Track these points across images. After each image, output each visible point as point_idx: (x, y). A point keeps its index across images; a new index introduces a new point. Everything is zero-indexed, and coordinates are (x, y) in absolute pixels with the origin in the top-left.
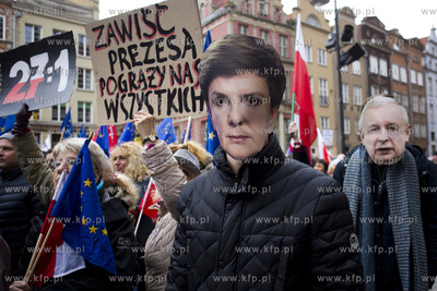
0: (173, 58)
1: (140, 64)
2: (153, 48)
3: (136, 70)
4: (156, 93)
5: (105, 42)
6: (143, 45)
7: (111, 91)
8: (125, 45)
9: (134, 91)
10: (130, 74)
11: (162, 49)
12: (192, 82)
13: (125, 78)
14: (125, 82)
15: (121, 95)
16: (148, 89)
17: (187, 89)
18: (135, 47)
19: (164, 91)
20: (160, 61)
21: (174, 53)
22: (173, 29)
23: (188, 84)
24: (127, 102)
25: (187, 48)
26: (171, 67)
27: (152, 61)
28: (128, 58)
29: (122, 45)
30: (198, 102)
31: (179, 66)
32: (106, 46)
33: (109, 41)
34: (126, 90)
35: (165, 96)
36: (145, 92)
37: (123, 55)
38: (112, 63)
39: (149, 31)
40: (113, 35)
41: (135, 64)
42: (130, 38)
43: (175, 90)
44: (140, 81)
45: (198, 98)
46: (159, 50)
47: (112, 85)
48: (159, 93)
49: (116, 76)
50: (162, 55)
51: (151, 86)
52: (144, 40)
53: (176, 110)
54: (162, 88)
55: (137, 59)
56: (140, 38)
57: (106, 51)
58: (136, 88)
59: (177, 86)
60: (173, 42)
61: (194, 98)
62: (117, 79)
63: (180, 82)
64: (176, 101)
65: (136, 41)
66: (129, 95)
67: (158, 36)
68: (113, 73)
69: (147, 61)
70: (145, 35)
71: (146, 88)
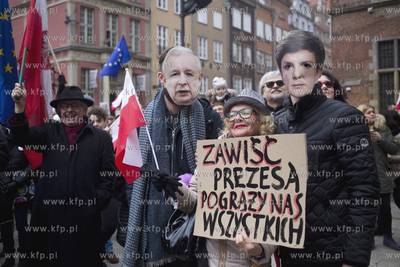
0: (276, 188)
1: (243, 186)
2: (258, 174)
3: (238, 191)
4: (255, 216)
5: (214, 160)
6: (248, 169)
7: (212, 205)
8: (232, 166)
9: (233, 210)
10: (233, 193)
11: (266, 177)
12: (291, 213)
13: (227, 196)
14: (225, 200)
15: (220, 211)
16: (248, 211)
17: (285, 220)
18: (240, 169)
19: (263, 216)
20: (263, 187)
21: (278, 183)
22: (279, 161)
23: (287, 215)
24: (226, 218)
25: (290, 181)
26: (273, 196)
27: (255, 186)
28: (233, 179)
29: (228, 165)
30: (295, 235)
31: (281, 196)
32: (213, 162)
33: (217, 160)
34: (226, 207)
35: (262, 222)
36: (244, 213)
37: (228, 175)
38: (216, 180)
39: (256, 158)
40: (222, 155)
41: (238, 185)
42: (237, 161)
43: (273, 218)
44: (241, 202)
45: (295, 231)
46: (263, 177)
47: (213, 200)
48: (258, 217)
49: (218, 193)
50: (265, 183)
51: (250, 209)
52: (250, 165)
53: (272, 238)
54: (261, 213)
55: (241, 181)
56: (247, 162)
57: (212, 168)
58: (236, 208)
59: (276, 214)
60: (277, 172)
61: (292, 230)
62: (218, 195)
63: (279, 211)
64: (273, 229)
65: (242, 164)
66: (228, 213)
67: (264, 164)
68: (216, 189)
69: (250, 185)
70: (252, 161)
71: (245, 209)
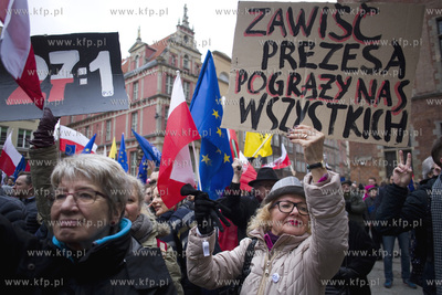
1: (313, 66)
2: (340, 52)
3: (305, 73)
4: (329, 106)
5: (266, 29)
6: (323, 45)
7: (255, 88)
8: (296, 40)
9: (293, 96)
10: (292, 76)
11: (353, 57)
12: (389, 104)
13: (284, 77)
14: (281, 83)
15: (270, 97)
16: (318, 99)
17: (379, 113)
18: (313, 46)
19: (343, 107)
20: (344, 68)
21: (371, 65)
22: (378, 38)
23: (382, 105)
24: (279, 109)
25: (391, 64)
26: (361, 81)
27: (335, 67)
28: (296, 56)
29: (290, 38)
30: (394, 132)
31: (374, 82)
32: (264, 33)
33: (271, 30)
34: (280, 93)
35: (342, 115)
36: (312, 102)
37: (288, 51)
38: (266, 56)
39: (340, 32)
40: (281, 24)
41: (303, 64)
42: (307, 32)
43: (360, 110)
44: (307, 87)
45: (395, 126)
46: (347, 57)
47: (258, 83)
48: (335, 108)
49: (269, 73)
50: (350, 64)
51: (322, 96)
52: (328, 40)
53: (358, 134)
54: (341, 102)
55: (309, 60)
56: (323, 35)
57: (262, 40)
58: (298, 94)
59: (364, 103)
60: (372, 52)
61: (389, 126)
62: (268, 77)
63: (368, 99)
64: (359, 123)
65: (314, 37)
66: (284, 100)
67: (352, 40)
68: (264, 66)
69: (324, 65)
70: (332, 35)
71: (314, 96)
